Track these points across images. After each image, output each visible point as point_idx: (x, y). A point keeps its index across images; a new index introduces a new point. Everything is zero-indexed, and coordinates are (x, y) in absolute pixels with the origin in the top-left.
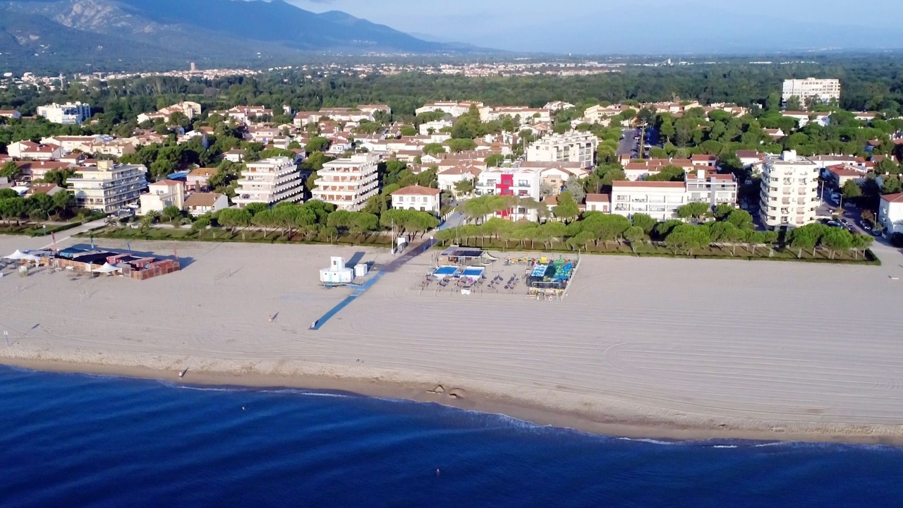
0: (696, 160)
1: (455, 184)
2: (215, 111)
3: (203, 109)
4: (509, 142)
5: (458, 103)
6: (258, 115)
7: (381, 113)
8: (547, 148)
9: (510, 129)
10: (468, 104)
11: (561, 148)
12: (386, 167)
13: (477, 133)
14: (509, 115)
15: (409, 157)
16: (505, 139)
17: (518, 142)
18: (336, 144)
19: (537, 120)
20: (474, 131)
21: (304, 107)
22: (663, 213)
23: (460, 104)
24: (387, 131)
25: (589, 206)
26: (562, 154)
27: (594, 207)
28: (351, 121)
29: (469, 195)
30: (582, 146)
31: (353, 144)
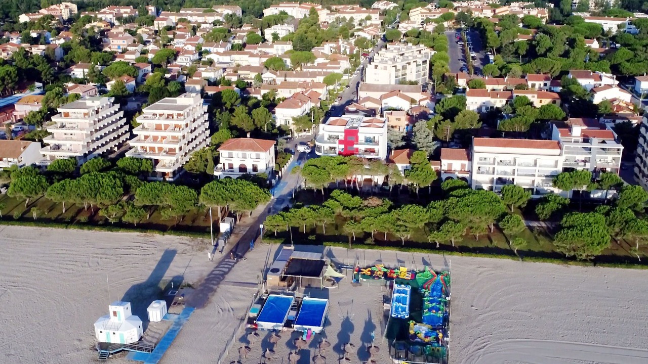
0: (531, 80)
1: (294, 119)
2: (87, 13)
3: (79, 9)
4: (346, 53)
5: (300, 4)
6: (125, 15)
7: (231, 16)
8: (385, 68)
9: (346, 37)
10: (309, 5)
11: (399, 67)
12: (221, 98)
13: (317, 41)
14: (344, 17)
15: (251, 73)
16: (342, 49)
17: (355, 52)
18: (183, 55)
19: (369, 22)
20: (314, 40)
21: (168, 6)
22: (533, 178)
23: (302, 5)
24: (235, 37)
25: (445, 164)
26: (400, 73)
27: (450, 165)
28: (205, 23)
29: (309, 131)
30: (418, 63)
31: (200, 54)
